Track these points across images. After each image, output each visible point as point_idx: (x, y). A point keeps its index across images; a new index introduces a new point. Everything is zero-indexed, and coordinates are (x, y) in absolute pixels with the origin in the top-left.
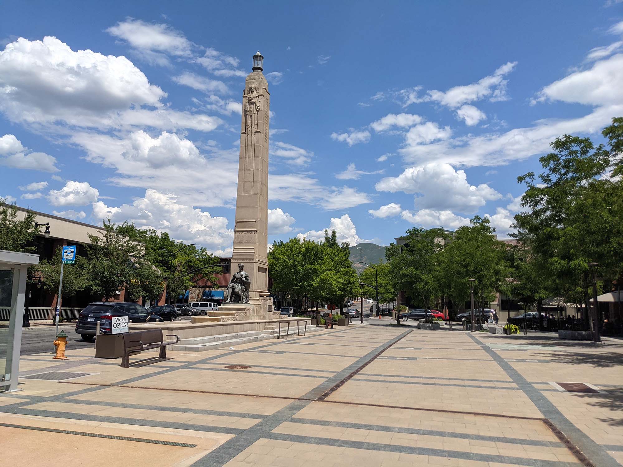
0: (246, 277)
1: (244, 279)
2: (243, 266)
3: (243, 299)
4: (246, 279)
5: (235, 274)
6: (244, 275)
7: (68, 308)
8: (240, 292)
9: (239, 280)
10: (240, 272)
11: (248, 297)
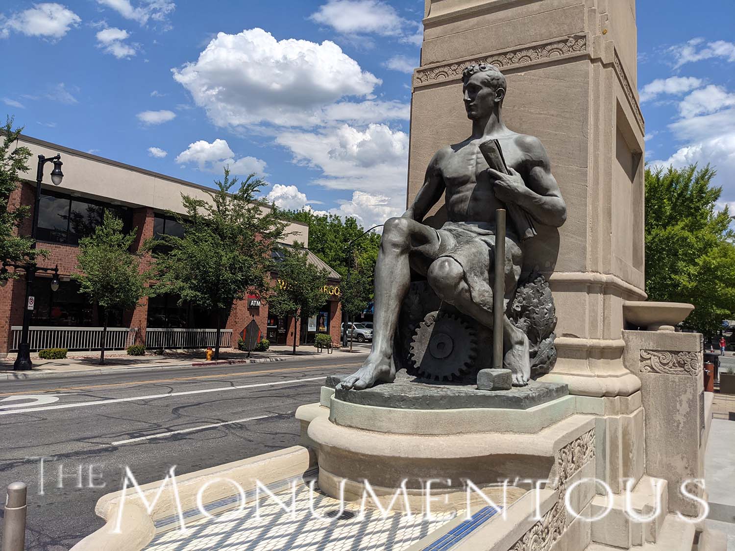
0: (525, 169)
1: (516, 181)
2: (498, 88)
3: (508, 346)
4: (530, 180)
5: (438, 159)
6: (512, 154)
7: (160, 330)
8: (480, 288)
9: (468, 191)
10: (478, 131)
11: (549, 331)
